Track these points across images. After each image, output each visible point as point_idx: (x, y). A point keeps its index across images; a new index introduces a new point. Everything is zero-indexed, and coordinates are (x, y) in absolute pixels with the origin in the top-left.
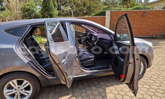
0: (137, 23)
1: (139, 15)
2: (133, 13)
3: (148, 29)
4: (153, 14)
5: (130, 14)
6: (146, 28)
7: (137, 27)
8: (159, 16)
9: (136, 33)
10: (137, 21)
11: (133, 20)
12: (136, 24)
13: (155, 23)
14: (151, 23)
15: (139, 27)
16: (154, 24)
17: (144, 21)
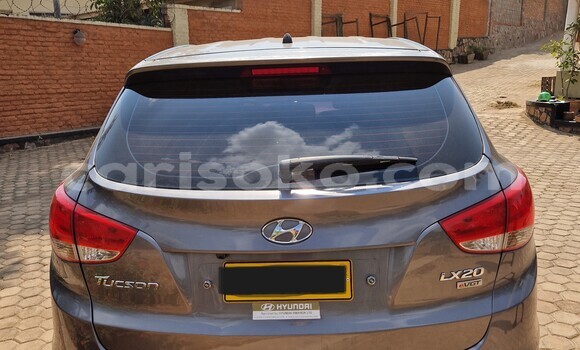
0: (60, 72)
1: (58, 42)
2: (35, 28)
3: (102, 98)
4: (104, 40)
5: (23, 32)
6: (95, 92)
7: (62, 90)
8: (124, 47)
9: (66, 118)
10: (58, 64)
11: (41, 62)
12: (57, 77)
13: (118, 72)
14: (106, 72)
15: (71, 90)
16: (115, 75)
17: (85, 67)
